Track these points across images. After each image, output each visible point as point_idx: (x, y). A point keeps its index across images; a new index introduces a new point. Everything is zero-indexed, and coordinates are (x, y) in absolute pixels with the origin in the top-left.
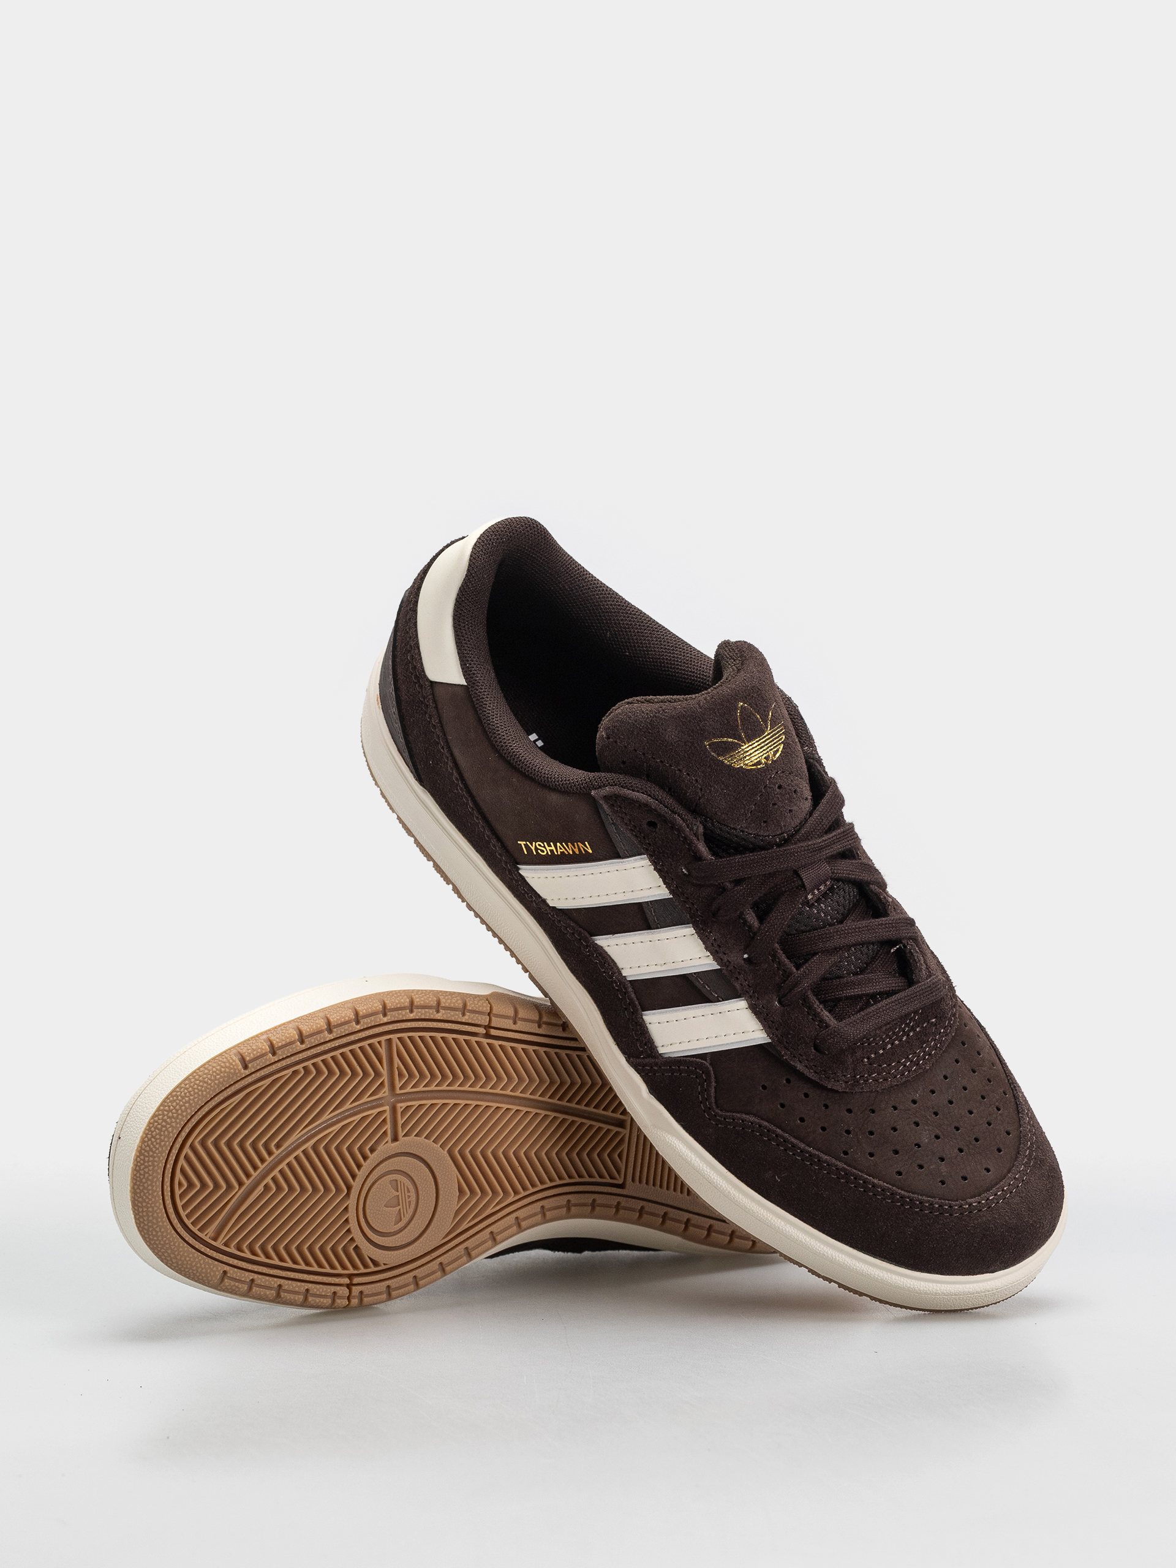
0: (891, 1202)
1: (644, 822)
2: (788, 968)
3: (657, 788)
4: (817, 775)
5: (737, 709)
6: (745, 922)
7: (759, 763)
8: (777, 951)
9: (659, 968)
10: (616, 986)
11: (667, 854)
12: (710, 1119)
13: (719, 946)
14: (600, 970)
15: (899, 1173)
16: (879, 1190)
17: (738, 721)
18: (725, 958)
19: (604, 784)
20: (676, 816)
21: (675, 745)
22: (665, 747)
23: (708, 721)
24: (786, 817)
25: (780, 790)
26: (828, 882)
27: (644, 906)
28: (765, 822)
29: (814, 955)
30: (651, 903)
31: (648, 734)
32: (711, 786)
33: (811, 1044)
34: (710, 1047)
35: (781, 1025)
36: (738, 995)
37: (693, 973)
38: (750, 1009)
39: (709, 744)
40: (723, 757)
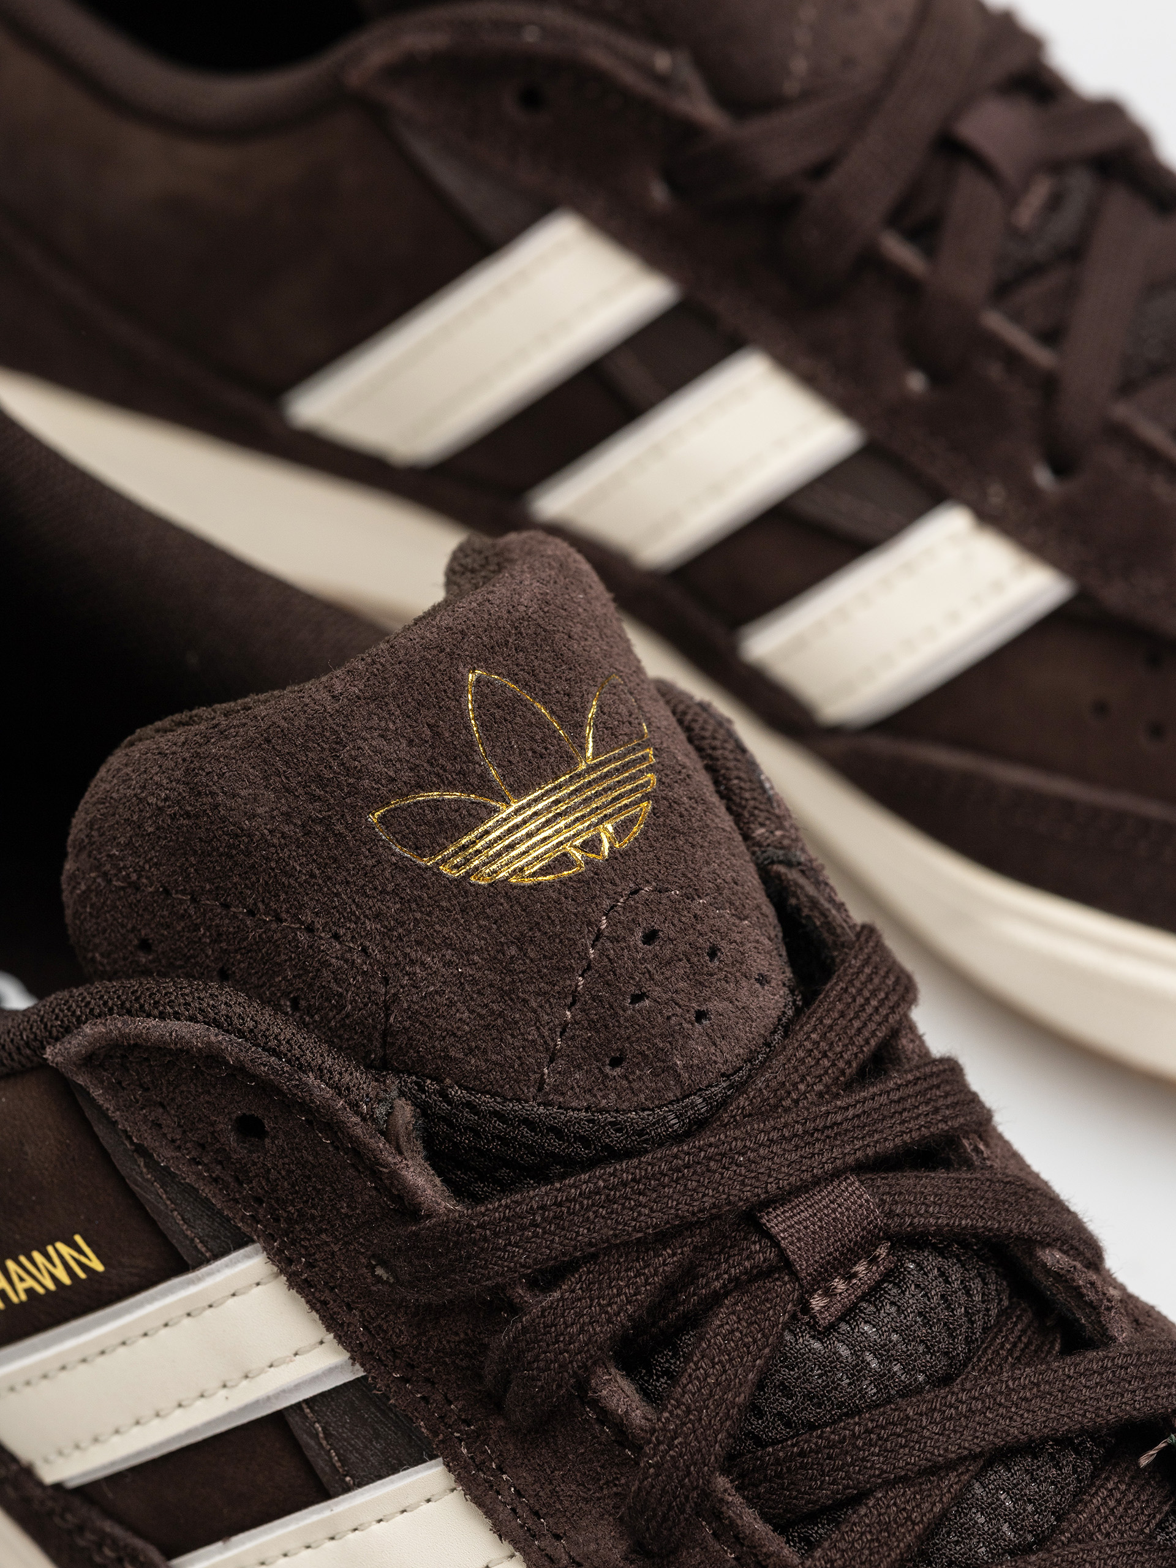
1: (224, 1125)
2: (768, 1556)
3: (242, 998)
4: (808, 917)
5: (463, 690)
6: (605, 1415)
7: (564, 861)
8: (721, 1500)
11: (314, 1218)
17: (468, 727)
19: (78, 1018)
20: (311, 1079)
21: (275, 841)
22: (248, 854)
23: (365, 740)
24: (688, 1037)
25: (656, 947)
26: (882, 1251)
27: (294, 1421)
28: (615, 1062)
29: (859, 1498)
30: (309, 1407)
31: (186, 822)
32: (412, 962)
39: (382, 819)
40: (433, 854)
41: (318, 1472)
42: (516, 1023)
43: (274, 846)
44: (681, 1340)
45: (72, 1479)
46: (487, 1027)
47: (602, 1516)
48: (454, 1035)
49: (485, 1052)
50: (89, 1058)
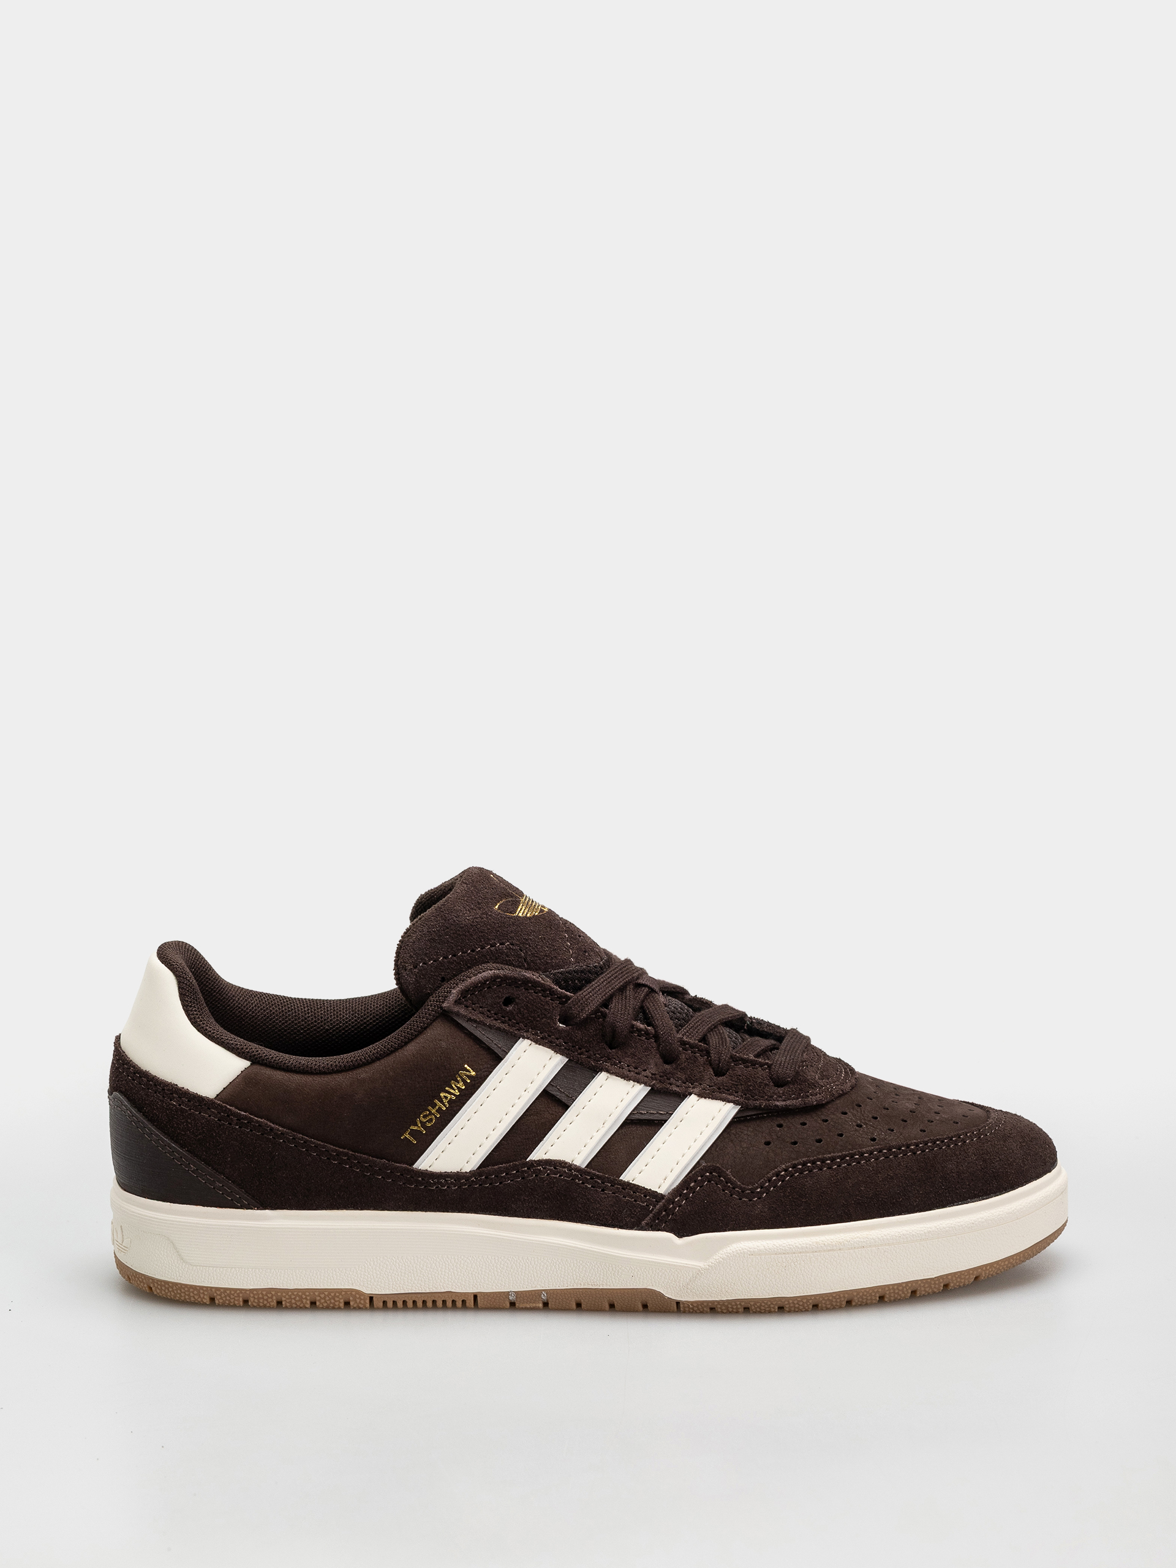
1: (502, 1004)
10: (579, 1181)
11: (538, 1017)
12: (751, 1200)
14: (555, 1178)
16: (922, 1145)
18: (647, 1074)
27: (549, 1090)
28: (585, 952)
30: (553, 1083)
32: (527, 940)
33: (772, 1084)
34: (697, 1153)
35: (737, 1085)
36: (682, 1097)
37: (633, 1110)
38: (702, 1097)
39: (499, 908)
40: (515, 913)
41: (563, 1101)
42: (559, 947)
43: (474, 925)
45: (474, 1166)
46: (553, 950)
47: (654, 1057)
49: (556, 957)
50: (456, 1002)
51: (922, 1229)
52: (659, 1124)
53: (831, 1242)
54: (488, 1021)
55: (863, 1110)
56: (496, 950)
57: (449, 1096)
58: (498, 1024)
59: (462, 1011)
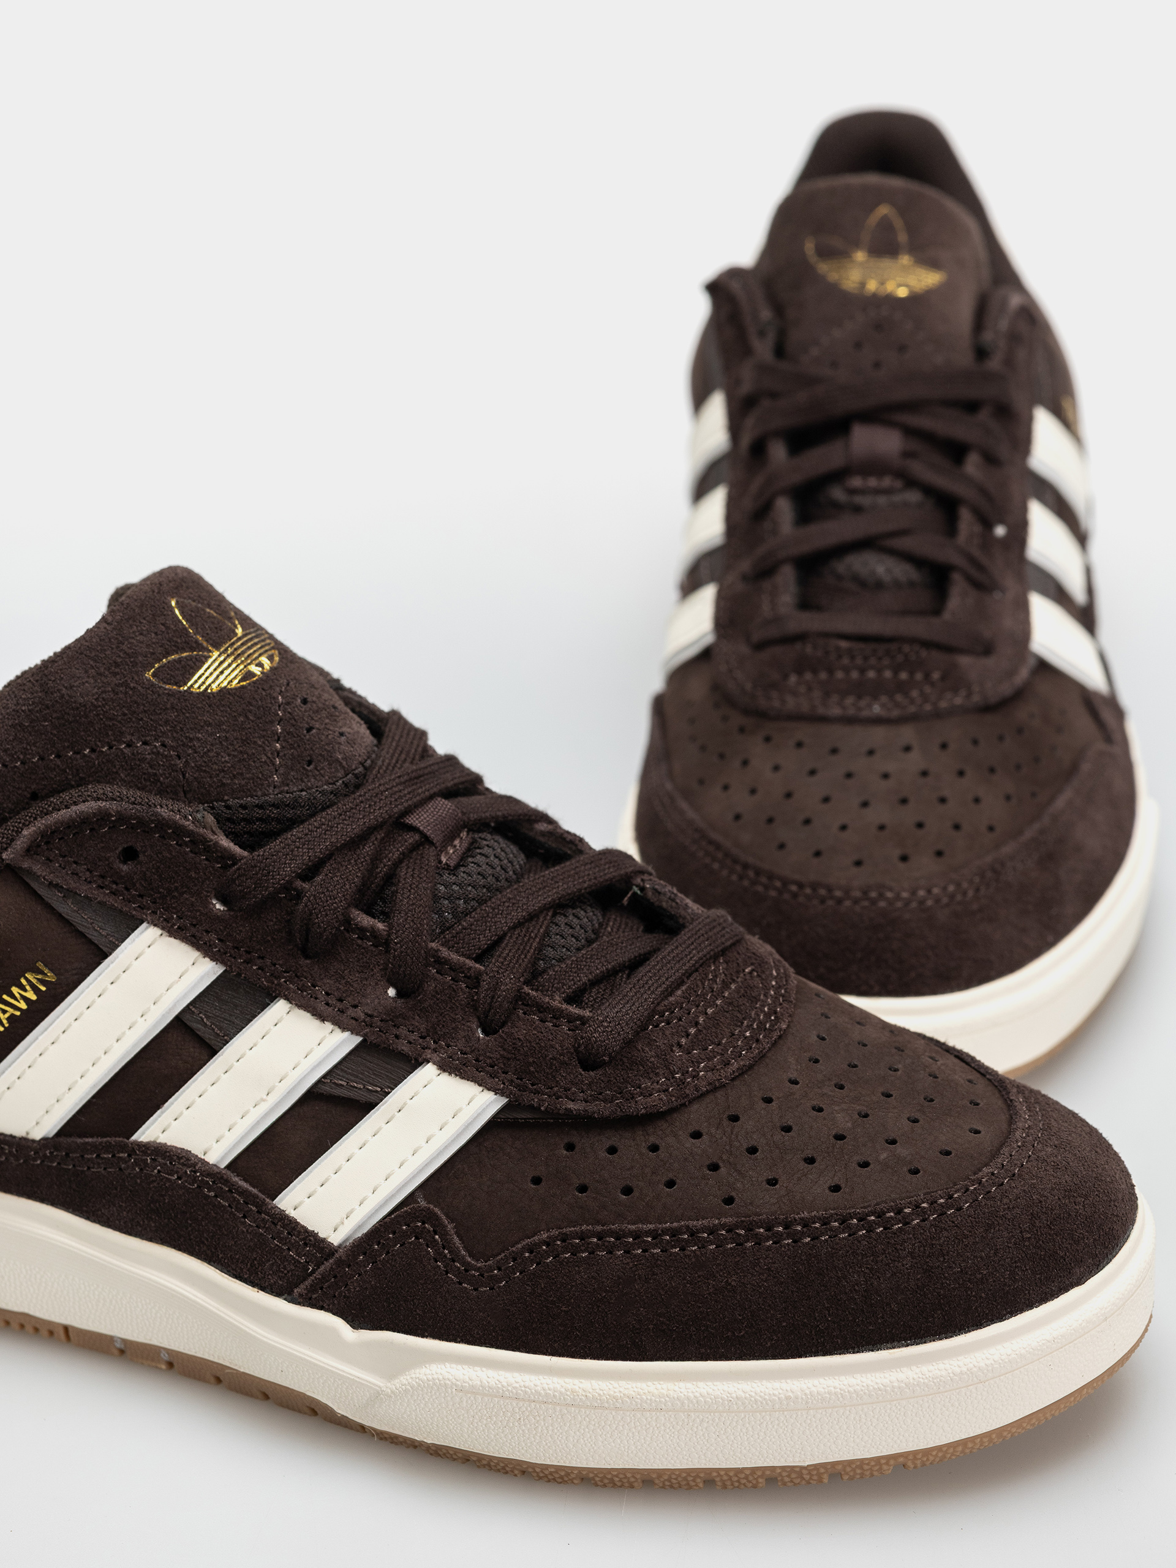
0: (850, 1235)
1: (114, 858)
6: (362, 934)
8: (437, 953)
9: (263, 1108)
10: (209, 1191)
11: (176, 888)
12: (476, 1289)
13: (341, 1000)
14: (169, 1180)
15: (836, 1189)
16: (817, 1225)
17: (181, 622)
18: (359, 1013)
19: (18, 831)
20: (158, 810)
21: (100, 704)
22: (86, 717)
23: (133, 638)
24: (340, 744)
25: (309, 705)
26: (464, 834)
27: (187, 1018)
28: (309, 763)
29: (501, 939)
30: (194, 1007)
31: (48, 711)
32: (191, 740)
33: (575, 1062)
34: (414, 1177)
35: (509, 1059)
36: (414, 1064)
37: (325, 1076)
38: (444, 1071)
39: (154, 675)
40: (185, 684)
41: (207, 1041)
42: (254, 754)
43: (99, 706)
44: (384, 894)
45: (49, 1132)
46: (240, 761)
47: (377, 984)
48: (223, 771)
49: (242, 774)
50: (28, 850)
51: (776, 1392)
52: (365, 1107)
53: (599, 1395)
54: (84, 890)
55: (736, 1130)
56: (133, 754)
57: (10, 1010)
58: (101, 896)
59: (37, 869)
